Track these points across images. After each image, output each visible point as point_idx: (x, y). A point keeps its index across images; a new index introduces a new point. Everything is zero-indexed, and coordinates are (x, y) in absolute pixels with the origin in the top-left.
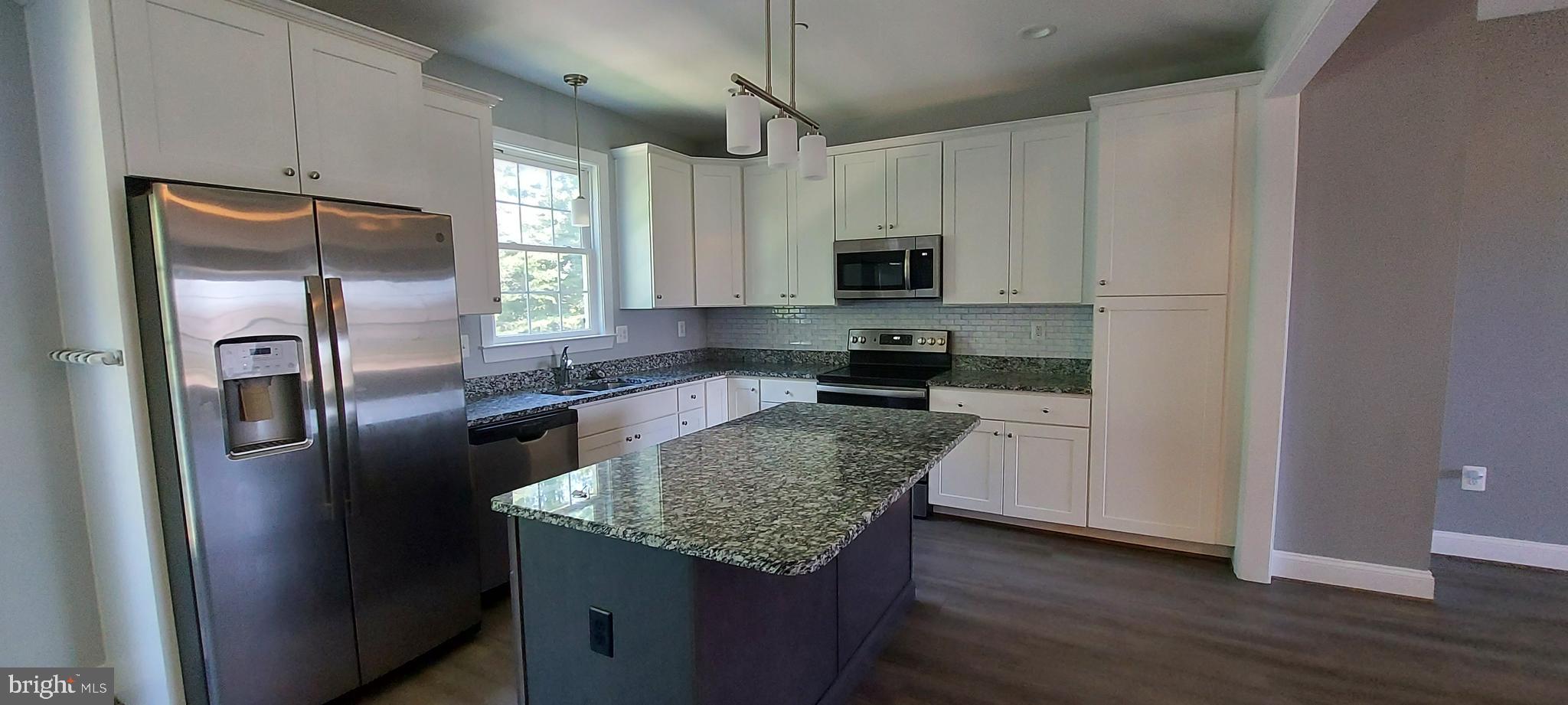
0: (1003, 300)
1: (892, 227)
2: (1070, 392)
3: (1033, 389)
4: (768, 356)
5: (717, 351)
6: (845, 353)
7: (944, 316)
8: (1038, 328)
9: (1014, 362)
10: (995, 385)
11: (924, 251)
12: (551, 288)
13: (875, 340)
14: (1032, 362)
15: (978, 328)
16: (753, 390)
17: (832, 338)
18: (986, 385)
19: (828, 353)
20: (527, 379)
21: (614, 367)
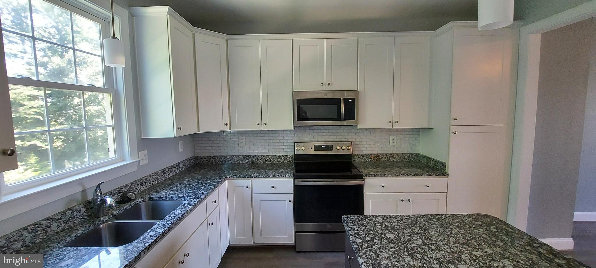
0: (390, 126)
1: (329, 85)
2: (439, 175)
3: (421, 175)
4: (240, 159)
5: (202, 158)
6: (291, 156)
7: (346, 134)
8: (393, 139)
9: (383, 156)
10: (402, 174)
11: (350, 99)
12: (38, 111)
13: (311, 148)
14: (391, 156)
15: (364, 140)
16: (247, 187)
17: (282, 147)
18: (397, 174)
19: (280, 156)
20: (54, 226)
21: (139, 186)
